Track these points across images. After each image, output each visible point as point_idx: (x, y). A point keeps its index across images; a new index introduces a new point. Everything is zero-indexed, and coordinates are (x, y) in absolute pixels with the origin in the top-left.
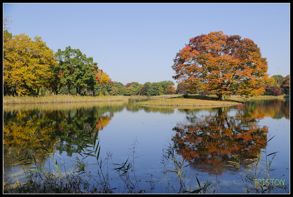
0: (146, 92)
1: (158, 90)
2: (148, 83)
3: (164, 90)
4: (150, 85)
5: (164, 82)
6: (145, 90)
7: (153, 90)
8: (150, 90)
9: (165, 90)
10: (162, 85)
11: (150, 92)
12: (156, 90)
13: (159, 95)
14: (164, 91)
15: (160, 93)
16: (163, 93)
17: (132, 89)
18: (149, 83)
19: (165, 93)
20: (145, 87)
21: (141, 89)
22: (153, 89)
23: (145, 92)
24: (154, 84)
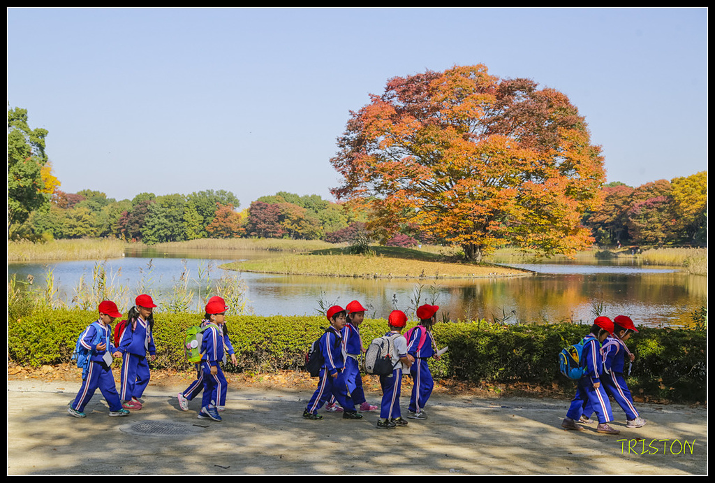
0: (141, 227)
1: (183, 220)
2: (146, 194)
3: (204, 221)
4: (153, 204)
5: (203, 193)
6: (137, 222)
7: (166, 221)
8: (156, 221)
9: (208, 223)
10: (198, 207)
11: (155, 229)
12: (175, 223)
13: (185, 239)
14: (205, 224)
15: (189, 231)
16: (201, 234)
17: (86, 217)
18: (152, 197)
19: (208, 233)
20: (138, 209)
21: (118, 216)
22: (166, 217)
23: (136, 228)
24: (169, 202)
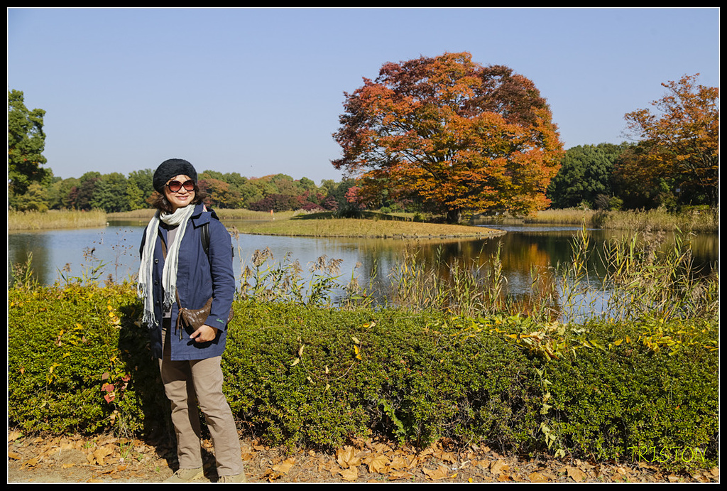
0: (90, 200)
1: (126, 194)
2: (92, 173)
3: (144, 195)
4: (100, 181)
5: (142, 172)
6: (86, 196)
7: (111, 195)
8: (103, 195)
9: (148, 197)
10: (138, 183)
11: (102, 202)
12: (119, 197)
13: (128, 210)
14: (145, 197)
15: (132, 203)
16: (142, 205)
17: (39, 192)
18: (98, 175)
19: (148, 204)
20: (86, 185)
21: (68, 191)
22: (111, 191)
23: (85, 201)
24: (114, 179)
